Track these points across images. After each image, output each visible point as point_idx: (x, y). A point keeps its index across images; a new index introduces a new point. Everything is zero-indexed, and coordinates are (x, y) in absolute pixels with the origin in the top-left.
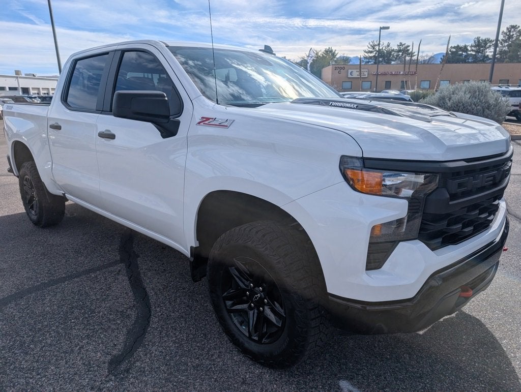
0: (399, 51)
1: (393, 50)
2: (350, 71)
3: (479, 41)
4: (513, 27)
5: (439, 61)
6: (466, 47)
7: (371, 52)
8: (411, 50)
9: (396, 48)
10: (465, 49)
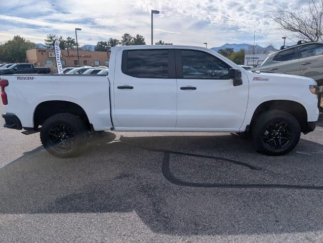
0: (69, 42)
1: (65, 41)
2: (49, 53)
3: (112, 40)
4: (126, 34)
5: (93, 50)
6: (106, 42)
7: (50, 41)
8: (76, 42)
9: (66, 40)
10: (105, 44)
